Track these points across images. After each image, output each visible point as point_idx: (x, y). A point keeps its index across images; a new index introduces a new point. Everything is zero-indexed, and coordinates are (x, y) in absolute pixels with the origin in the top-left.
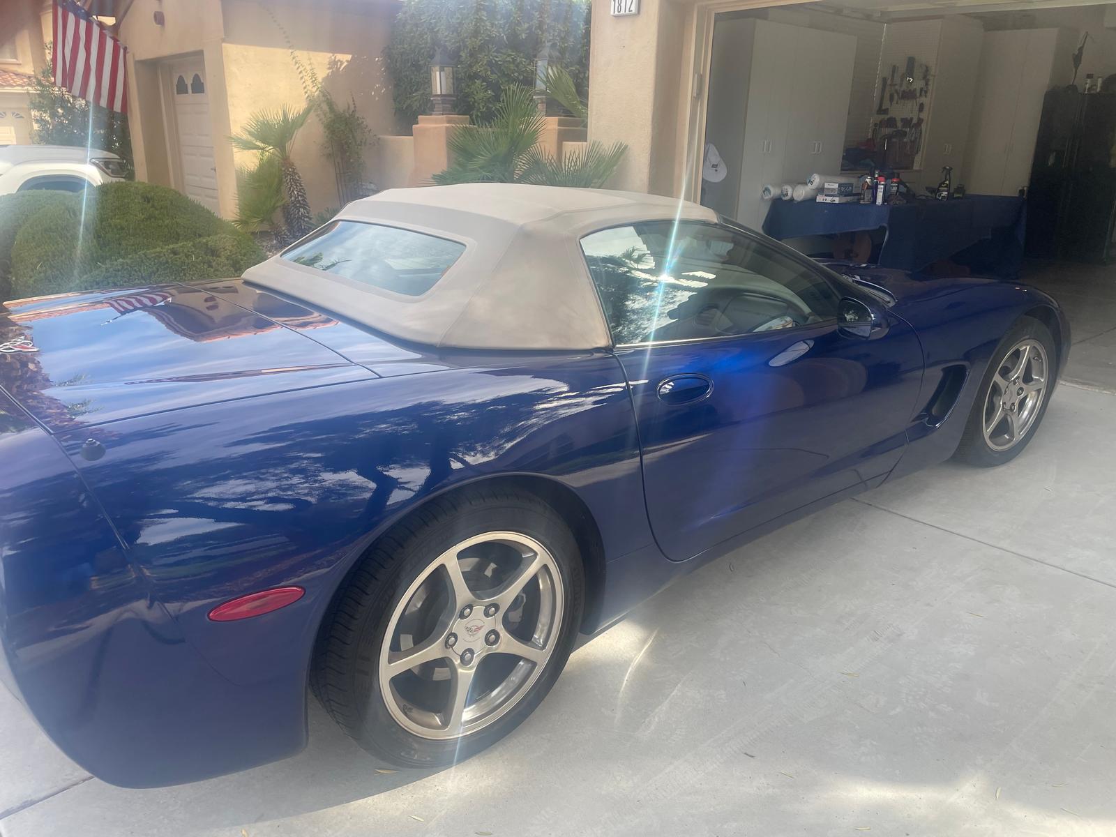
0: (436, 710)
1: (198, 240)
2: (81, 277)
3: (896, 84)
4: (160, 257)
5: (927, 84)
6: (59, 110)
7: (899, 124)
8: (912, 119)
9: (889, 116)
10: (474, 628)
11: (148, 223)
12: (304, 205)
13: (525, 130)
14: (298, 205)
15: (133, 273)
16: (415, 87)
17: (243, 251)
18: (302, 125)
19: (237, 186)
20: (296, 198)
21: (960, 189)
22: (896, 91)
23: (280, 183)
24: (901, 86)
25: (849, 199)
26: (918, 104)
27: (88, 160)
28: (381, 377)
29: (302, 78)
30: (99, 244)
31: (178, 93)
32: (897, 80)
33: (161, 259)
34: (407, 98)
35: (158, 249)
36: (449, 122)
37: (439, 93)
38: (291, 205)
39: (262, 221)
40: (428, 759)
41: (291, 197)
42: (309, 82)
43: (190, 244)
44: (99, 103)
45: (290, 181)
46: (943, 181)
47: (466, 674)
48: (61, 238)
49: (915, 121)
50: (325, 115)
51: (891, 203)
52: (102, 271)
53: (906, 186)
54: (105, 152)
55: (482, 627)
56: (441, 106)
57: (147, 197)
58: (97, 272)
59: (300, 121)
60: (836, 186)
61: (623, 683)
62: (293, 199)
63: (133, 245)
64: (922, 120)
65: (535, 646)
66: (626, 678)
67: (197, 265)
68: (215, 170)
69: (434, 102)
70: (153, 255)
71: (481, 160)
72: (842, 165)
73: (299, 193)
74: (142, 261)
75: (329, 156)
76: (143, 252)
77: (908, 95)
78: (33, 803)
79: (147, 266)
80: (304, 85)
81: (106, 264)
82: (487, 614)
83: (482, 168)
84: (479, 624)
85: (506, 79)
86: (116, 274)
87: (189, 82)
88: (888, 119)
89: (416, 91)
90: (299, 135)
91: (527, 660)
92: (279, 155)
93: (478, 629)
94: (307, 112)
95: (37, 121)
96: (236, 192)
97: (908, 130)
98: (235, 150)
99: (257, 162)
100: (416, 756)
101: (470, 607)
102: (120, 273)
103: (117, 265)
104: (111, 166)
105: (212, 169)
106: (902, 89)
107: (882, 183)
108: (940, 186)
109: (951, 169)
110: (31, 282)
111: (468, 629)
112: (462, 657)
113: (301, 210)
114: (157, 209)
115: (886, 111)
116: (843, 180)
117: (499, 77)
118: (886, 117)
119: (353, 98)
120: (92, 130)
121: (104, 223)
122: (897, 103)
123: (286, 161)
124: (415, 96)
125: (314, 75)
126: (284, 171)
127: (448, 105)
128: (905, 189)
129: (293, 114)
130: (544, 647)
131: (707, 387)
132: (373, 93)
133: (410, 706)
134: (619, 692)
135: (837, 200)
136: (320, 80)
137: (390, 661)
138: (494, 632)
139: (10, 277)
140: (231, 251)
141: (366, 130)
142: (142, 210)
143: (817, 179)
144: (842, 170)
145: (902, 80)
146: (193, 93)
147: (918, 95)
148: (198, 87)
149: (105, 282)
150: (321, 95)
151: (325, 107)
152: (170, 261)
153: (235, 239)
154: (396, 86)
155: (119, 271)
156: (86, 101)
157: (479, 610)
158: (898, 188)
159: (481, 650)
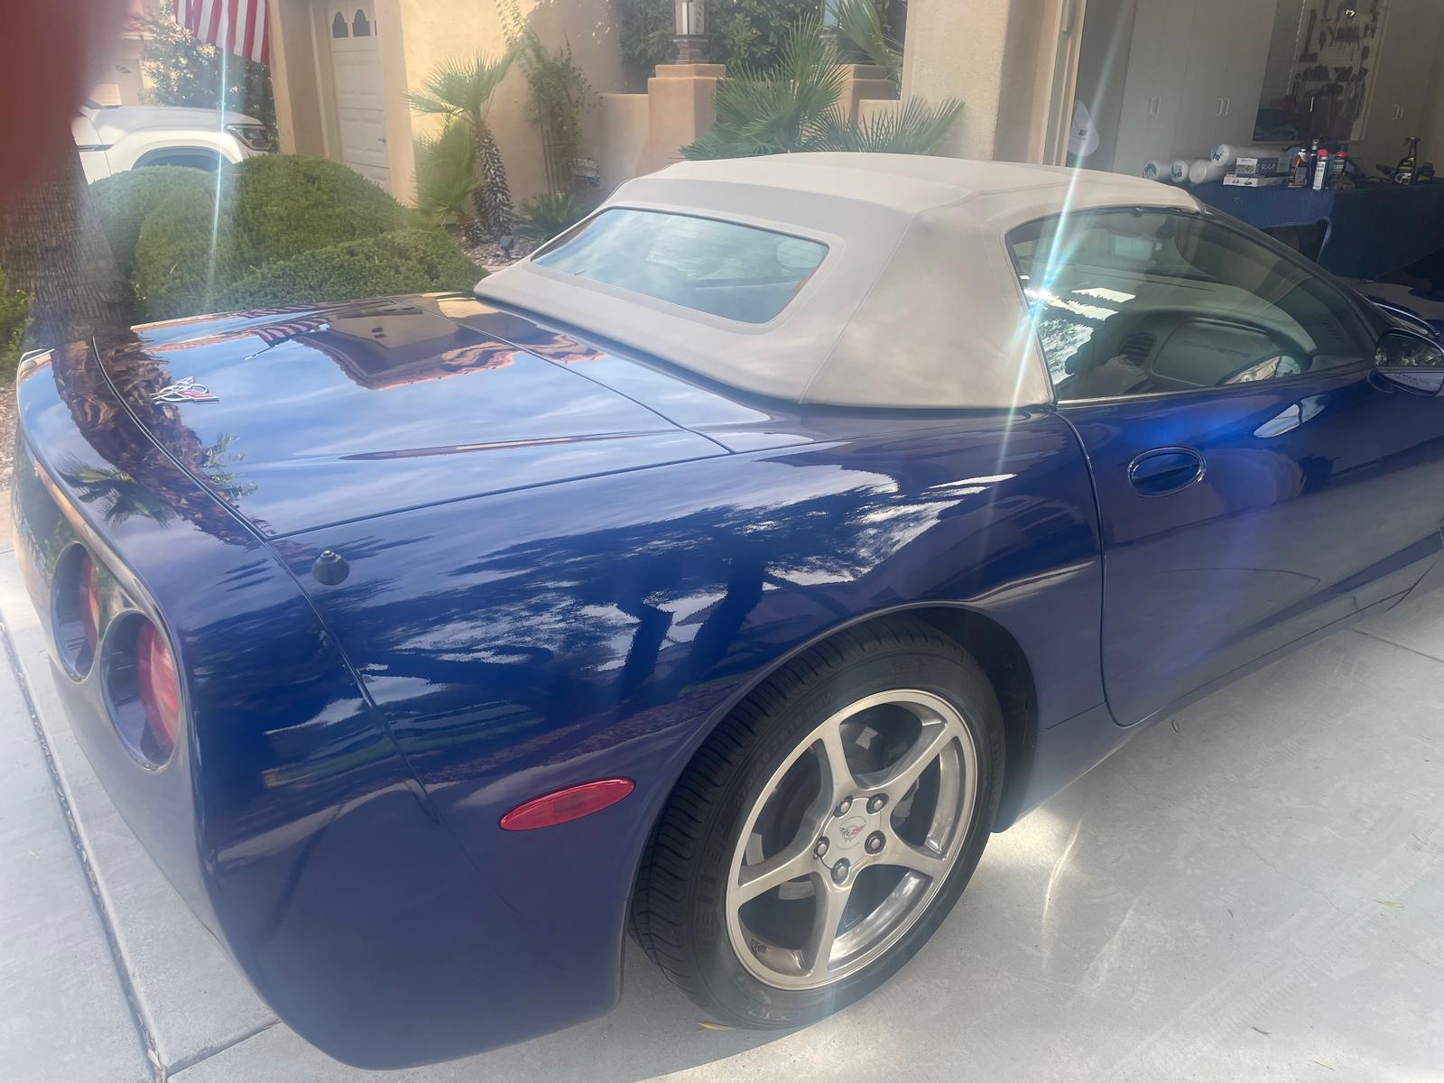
0: (793, 946)
1: (381, 236)
2: (228, 286)
3: (1329, 20)
4: (333, 259)
5: (1375, 19)
6: (182, 60)
7: (1332, 76)
8: (1351, 69)
9: (1317, 64)
10: (851, 829)
11: (315, 211)
12: (503, 189)
13: (818, 82)
14: (495, 189)
15: (298, 280)
16: (652, 26)
17: (441, 252)
18: (502, 78)
19: (416, 164)
20: (492, 179)
21: (1428, 169)
22: (1330, 29)
23: (472, 158)
24: (1337, 21)
25: (1271, 180)
26: (1361, 48)
27: (223, 126)
28: (732, 453)
29: (500, 14)
30: (251, 240)
31: (335, 37)
32: (1332, 13)
33: (335, 262)
34: (640, 40)
35: (330, 248)
36: (699, 73)
37: (685, 32)
38: (486, 189)
39: (449, 211)
40: (783, 1018)
41: (486, 178)
42: (510, 20)
43: (371, 242)
44: (233, 51)
45: (485, 156)
46: (1404, 157)
47: (839, 893)
48: (201, 231)
49: (1355, 71)
50: (531, 67)
51: (1335, 187)
52: (257, 278)
53: (1352, 164)
54: (244, 116)
55: (863, 827)
56: (688, 51)
57: (311, 177)
58: (250, 278)
59: (499, 73)
60: (1254, 162)
61: (1043, 903)
62: (489, 180)
63: (296, 242)
64: (1366, 71)
65: (932, 853)
66: (1048, 896)
67: (381, 271)
68: (384, 141)
69: (678, 46)
70: (324, 256)
71: (758, 125)
72: (1255, 134)
73: (498, 173)
74: (309, 264)
75: (536, 121)
76: (311, 251)
77: (1347, 35)
78: (214, 1051)
79: (316, 271)
80: (504, 23)
81: (261, 268)
82: (870, 809)
83: (757, 136)
84: (859, 823)
85: (778, 13)
86: (275, 282)
87: (349, 20)
88: (1317, 68)
89: (653, 31)
90: (498, 90)
91: (918, 874)
92: (471, 120)
93: (858, 829)
94: (509, 60)
95: (153, 75)
96: (414, 171)
97: (1344, 84)
98: (413, 113)
99: (441, 129)
100: (768, 1015)
101: (849, 799)
102: (281, 280)
103: (277, 270)
104: (251, 135)
105: (379, 140)
106: (1338, 26)
107: (1324, 158)
108: (1401, 164)
109: (1417, 140)
110: (163, 290)
111: (844, 832)
112: (834, 871)
113: (499, 195)
114: (325, 193)
115: (1313, 57)
116: (1264, 154)
117: (768, 9)
118: (1313, 66)
119: (567, 41)
120: (227, 87)
121: (257, 211)
122: (1331, 45)
123: (480, 128)
124: (651, 38)
125: (516, 9)
126: (478, 142)
127: (697, 50)
128: (1353, 167)
129: (491, 62)
130: (943, 855)
131: (1197, 467)
132: (594, 34)
133: (762, 944)
134: (1040, 917)
135: (1254, 182)
136: (524, 16)
137: (740, 883)
138: (878, 834)
139: (133, 283)
140: (424, 252)
141: (584, 86)
142: (306, 193)
143: (1226, 153)
144: (1254, 139)
145: (1339, 12)
146: (355, 35)
147: (1361, 34)
148: (362, 27)
149: (262, 293)
150: (526, 37)
151: (529, 52)
152: (346, 264)
153: (430, 235)
154: (626, 24)
155: (279, 277)
156: (217, 48)
157: (860, 802)
158: (1344, 167)
159: (860, 860)
